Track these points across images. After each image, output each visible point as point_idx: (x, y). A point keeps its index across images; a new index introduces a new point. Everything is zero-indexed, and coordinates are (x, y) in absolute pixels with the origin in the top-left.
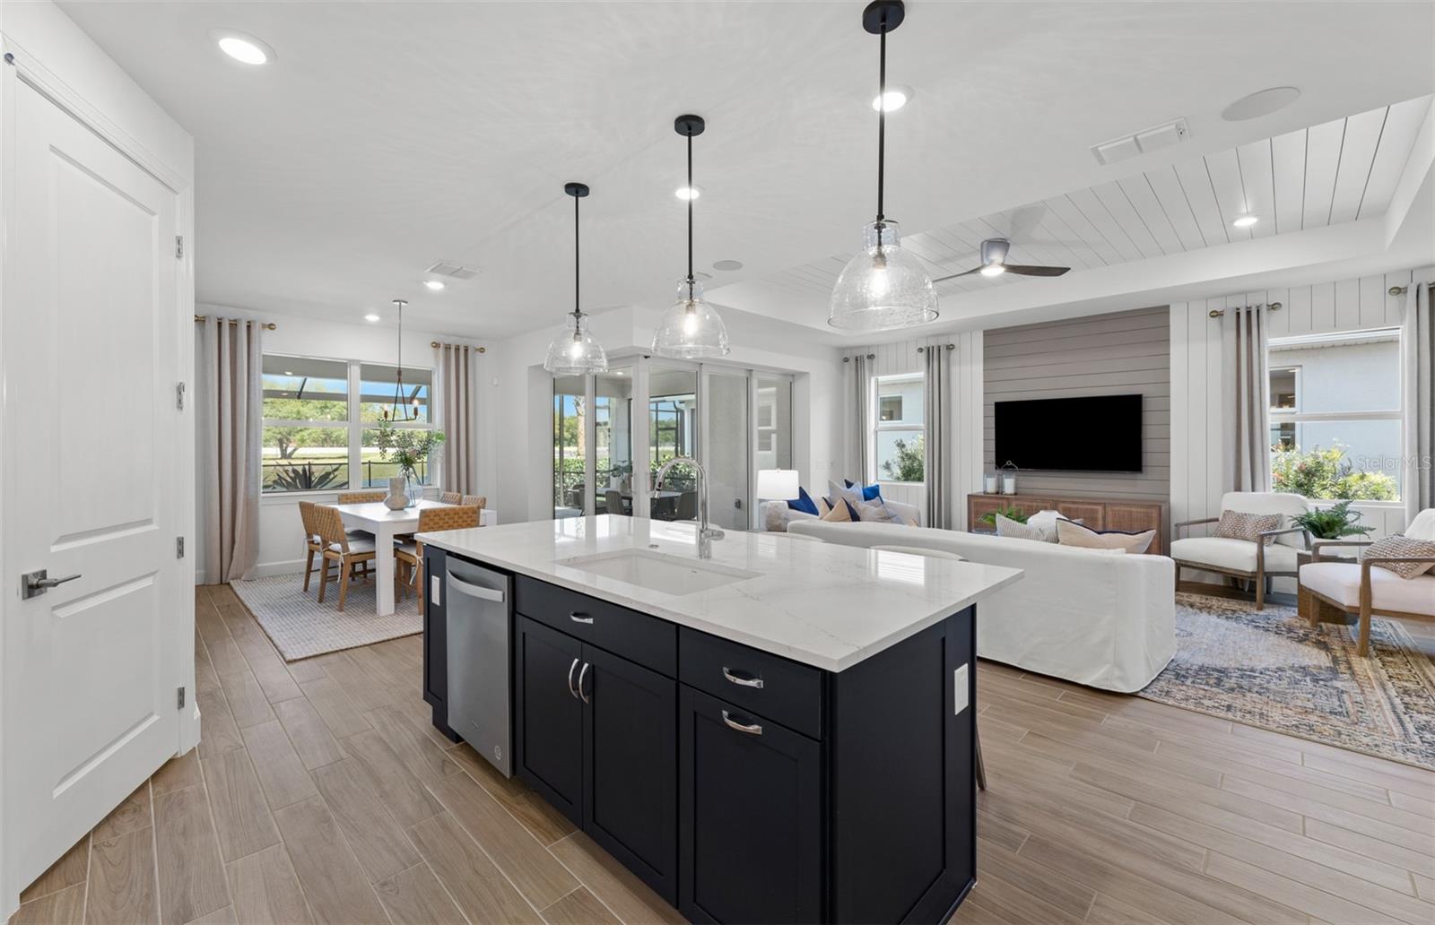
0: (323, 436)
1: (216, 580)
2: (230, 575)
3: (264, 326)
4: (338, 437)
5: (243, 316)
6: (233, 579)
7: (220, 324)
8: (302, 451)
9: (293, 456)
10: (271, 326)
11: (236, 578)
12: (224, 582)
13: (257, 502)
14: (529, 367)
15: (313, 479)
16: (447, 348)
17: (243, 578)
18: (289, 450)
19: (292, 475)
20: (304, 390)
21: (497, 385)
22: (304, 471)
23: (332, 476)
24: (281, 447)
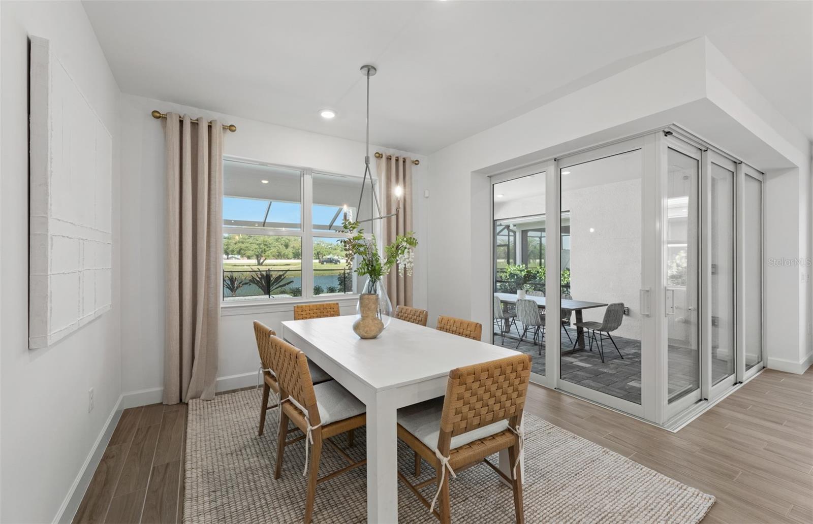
0: (277, 254)
1: (175, 399)
2: (189, 395)
3: (224, 128)
4: (284, 254)
5: (206, 116)
6: (192, 398)
7: (181, 122)
8: (268, 262)
9: (263, 264)
10: (232, 128)
11: (196, 396)
12: (183, 401)
13: (216, 313)
14: (472, 172)
15: (272, 279)
16: (389, 158)
17: (203, 397)
18: (261, 261)
19: (260, 276)
20: (267, 221)
21: (427, 197)
22: (267, 275)
23: (283, 277)
24: (258, 259)
